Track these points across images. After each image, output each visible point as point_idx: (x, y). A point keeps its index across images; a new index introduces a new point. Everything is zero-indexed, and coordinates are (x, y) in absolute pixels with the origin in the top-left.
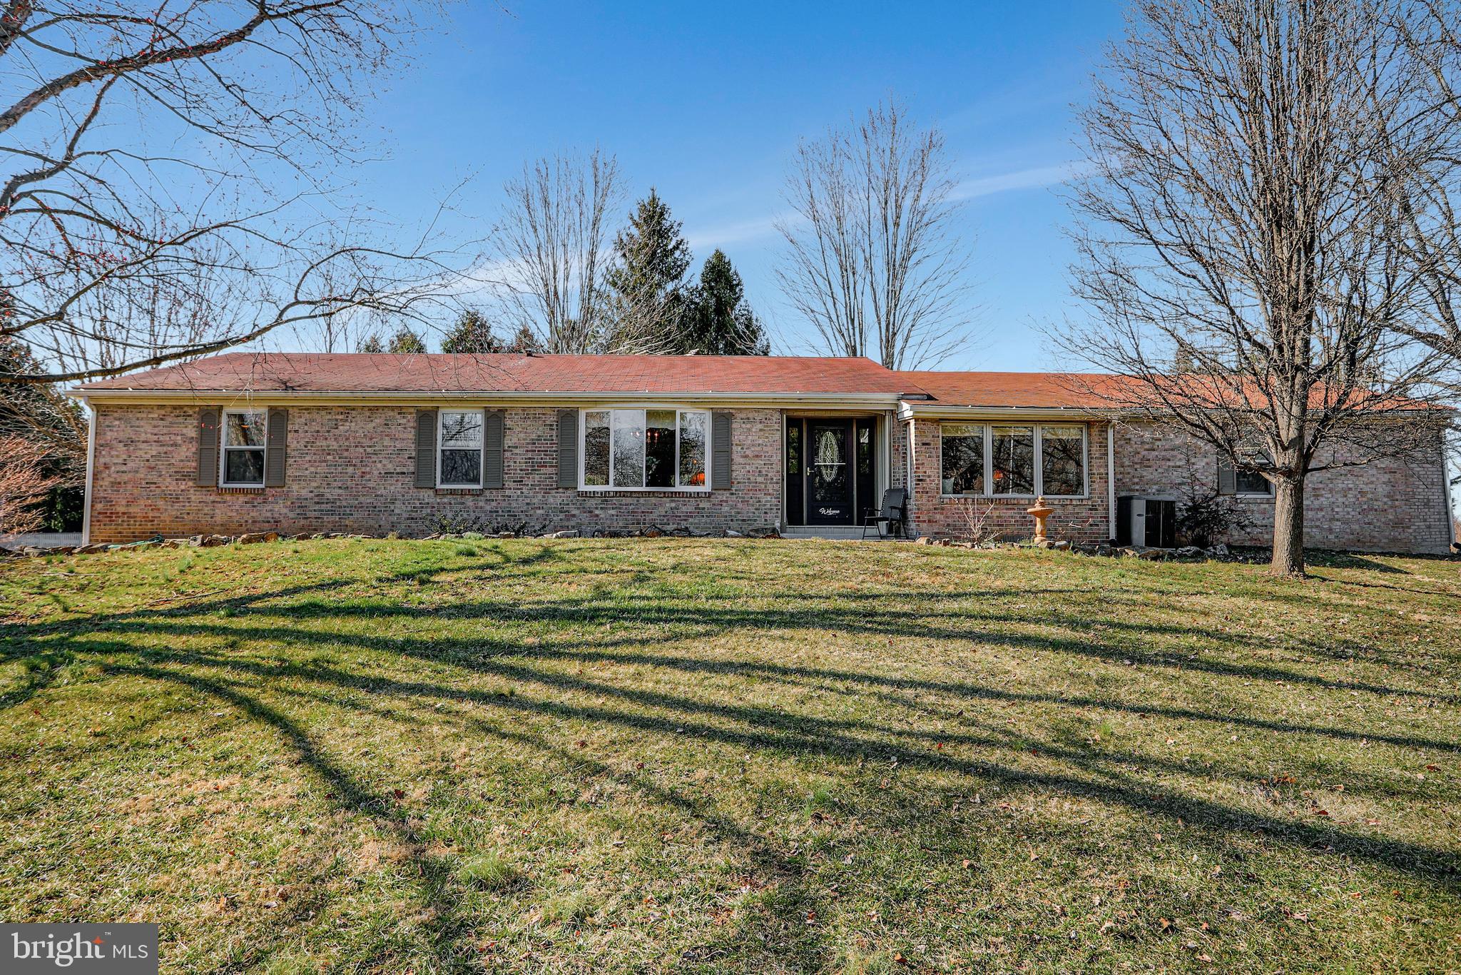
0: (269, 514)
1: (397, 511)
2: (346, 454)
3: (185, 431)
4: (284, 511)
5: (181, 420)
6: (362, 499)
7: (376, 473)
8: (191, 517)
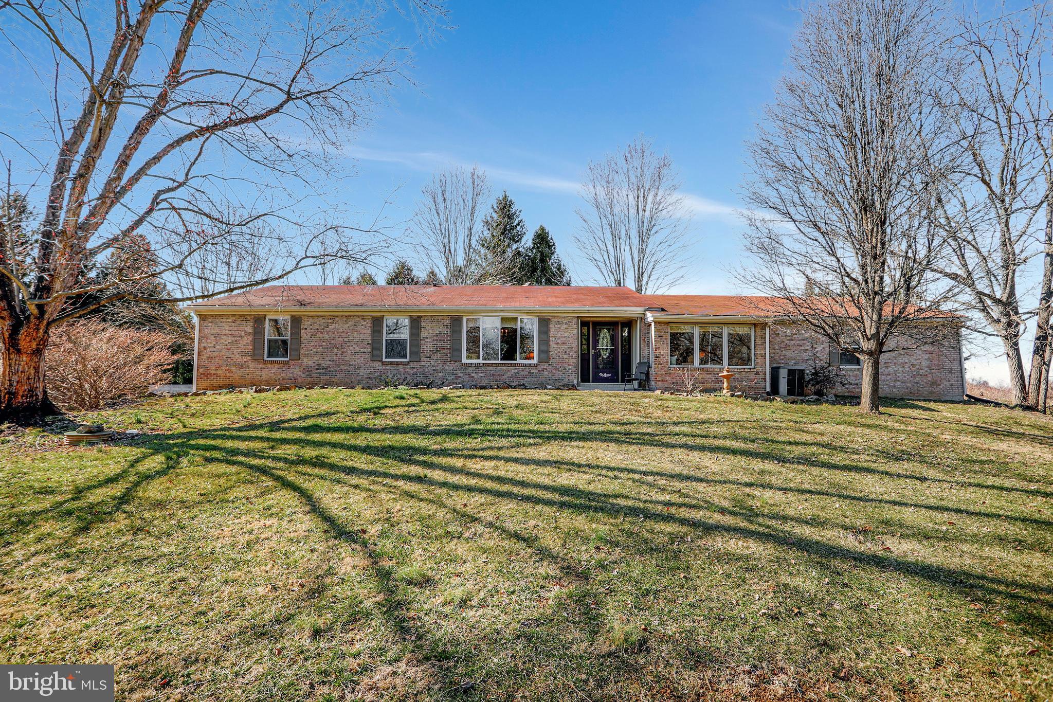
0: (291, 375)
1: (361, 374)
2: (333, 342)
3: (246, 329)
4: (300, 373)
5: (244, 322)
6: (341, 367)
7: (349, 352)
8: (249, 376)
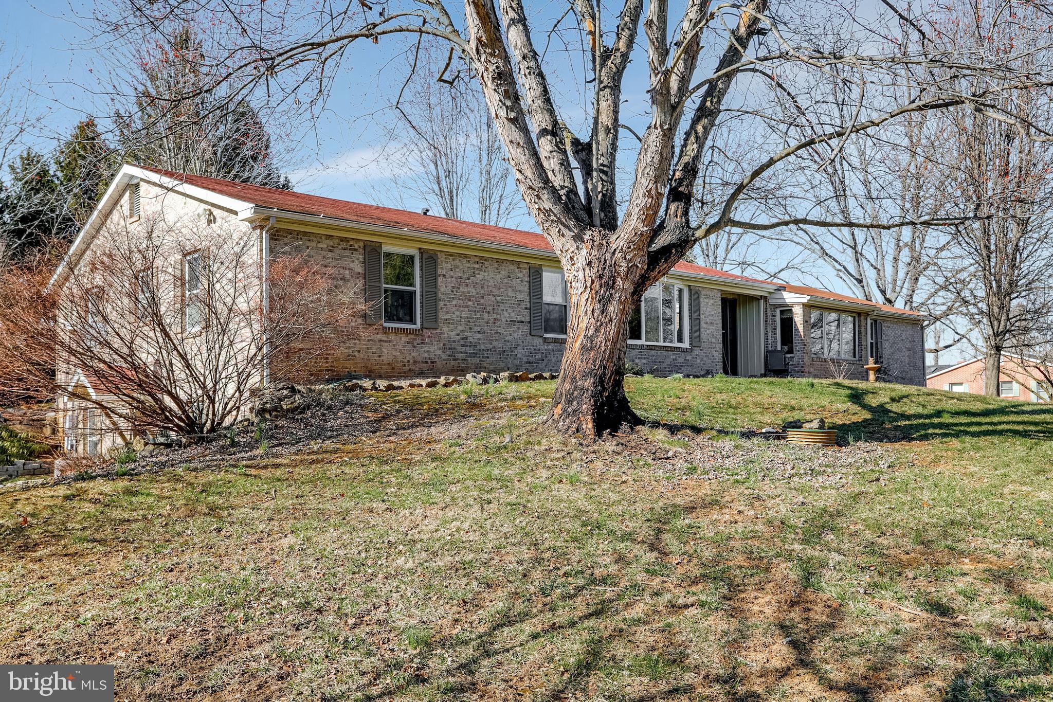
0: (426, 355)
2: (482, 301)
3: (352, 265)
4: (438, 352)
5: (347, 253)
6: (495, 343)
7: (504, 320)
8: (362, 355)
